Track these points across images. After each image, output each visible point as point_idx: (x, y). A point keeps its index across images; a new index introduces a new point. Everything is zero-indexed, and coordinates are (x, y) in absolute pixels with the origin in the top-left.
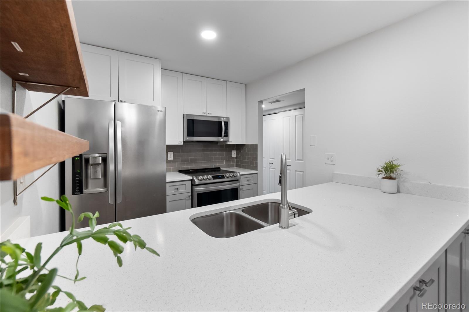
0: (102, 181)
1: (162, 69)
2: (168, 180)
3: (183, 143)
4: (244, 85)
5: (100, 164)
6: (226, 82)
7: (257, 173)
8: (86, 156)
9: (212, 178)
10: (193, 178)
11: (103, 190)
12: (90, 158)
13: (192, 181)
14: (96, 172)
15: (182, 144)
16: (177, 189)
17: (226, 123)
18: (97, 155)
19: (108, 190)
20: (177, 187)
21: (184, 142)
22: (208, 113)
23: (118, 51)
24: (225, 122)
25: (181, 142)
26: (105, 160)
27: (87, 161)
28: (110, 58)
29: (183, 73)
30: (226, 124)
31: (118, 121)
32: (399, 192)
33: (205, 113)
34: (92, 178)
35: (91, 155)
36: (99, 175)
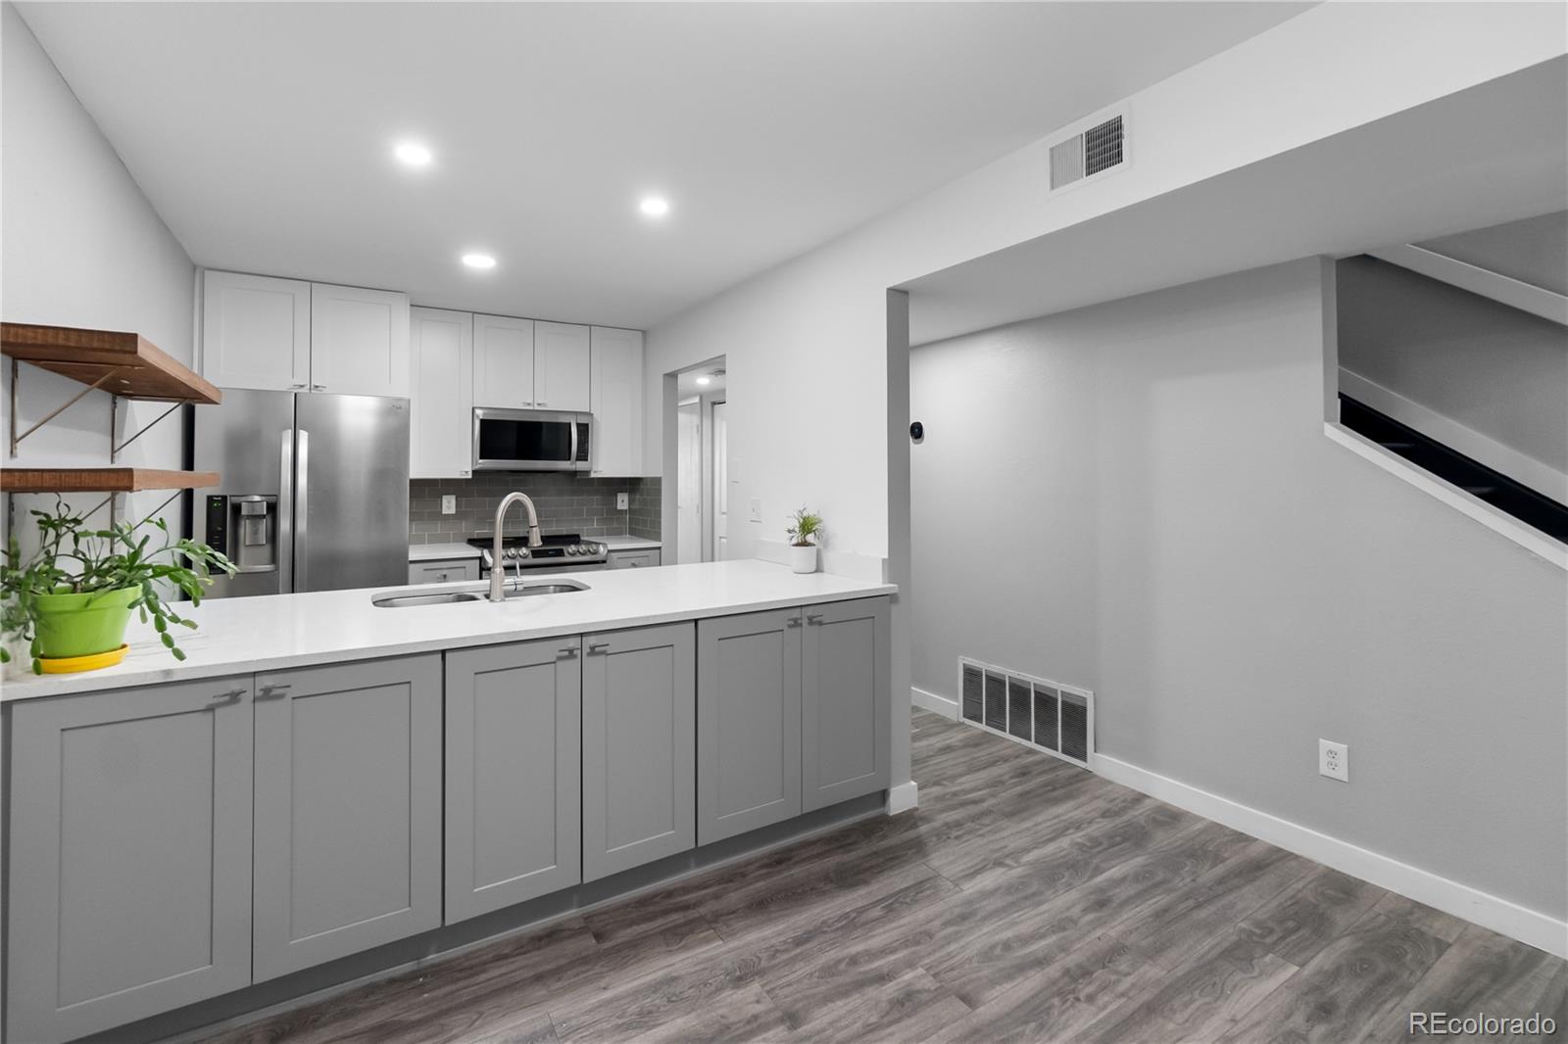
0: (266, 551)
1: (412, 305)
2: (412, 556)
3: (470, 473)
4: (640, 333)
5: (264, 516)
6: (588, 327)
7: (659, 548)
8: (236, 500)
9: (530, 555)
10: (482, 553)
11: (268, 567)
12: (243, 504)
13: (481, 559)
14: (255, 532)
15: (470, 476)
16: (445, 576)
17: (584, 429)
18: (257, 498)
19: (277, 569)
20: (445, 572)
21: (473, 472)
22: (539, 404)
23: (311, 282)
24: (579, 425)
25: (467, 472)
26: (273, 508)
27: (237, 508)
28: (294, 298)
29: (474, 313)
30: (582, 428)
31: (301, 431)
32: (822, 571)
33: (529, 404)
34: (247, 543)
35: (244, 499)
36: (263, 539)
